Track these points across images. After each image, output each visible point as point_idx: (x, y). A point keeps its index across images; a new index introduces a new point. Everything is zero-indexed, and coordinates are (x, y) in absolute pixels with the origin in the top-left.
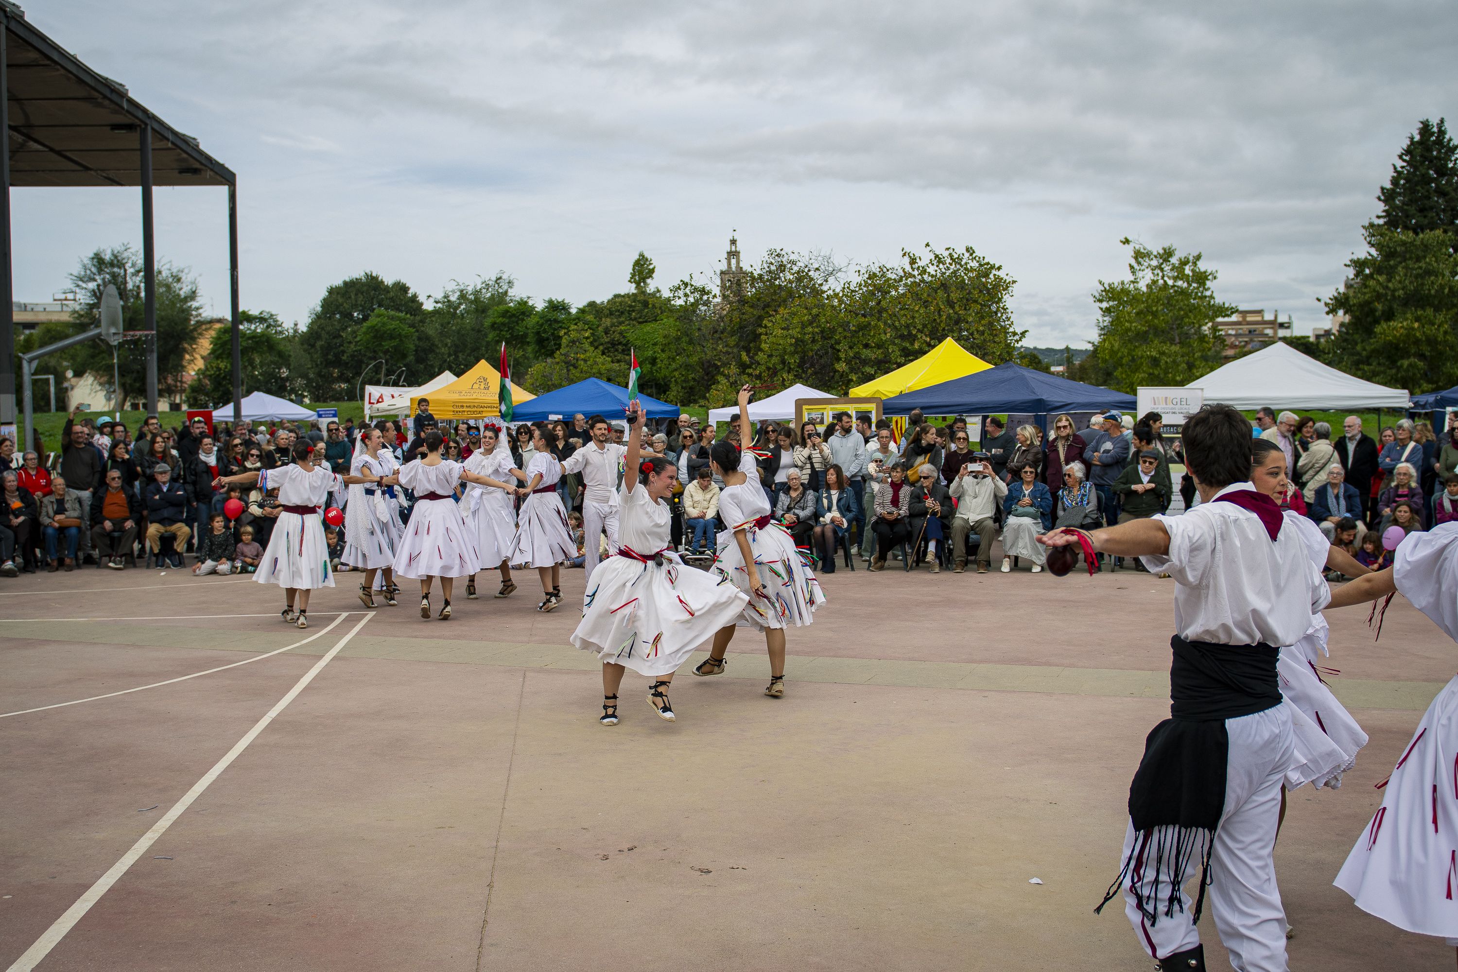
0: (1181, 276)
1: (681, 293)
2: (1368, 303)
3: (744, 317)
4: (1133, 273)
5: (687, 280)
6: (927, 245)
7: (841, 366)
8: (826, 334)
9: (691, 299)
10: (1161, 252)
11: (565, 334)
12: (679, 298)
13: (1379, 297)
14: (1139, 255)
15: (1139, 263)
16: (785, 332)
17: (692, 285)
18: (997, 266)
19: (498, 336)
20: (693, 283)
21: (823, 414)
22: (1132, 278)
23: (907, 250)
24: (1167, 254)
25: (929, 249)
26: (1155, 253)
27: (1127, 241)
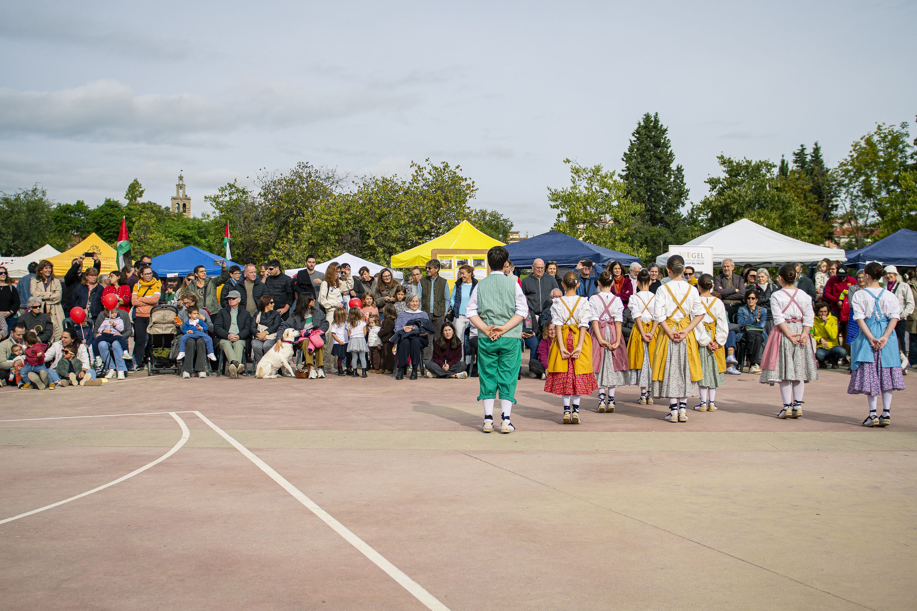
0: (604, 185)
1: (227, 192)
2: (727, 205)
3: (282, 209)
4: (574, 182)
5: (232, 183)
6: (427, 160)
7: (372, 242)
8: (357, 220)
9: (234, 197)
10: (594, 168)
11: (137, 220)
12: (226, 196)
13: (735, 201)
14: (576, 171)
15: (579, 176)
16: (329, 218)
17: (236, 187)
18: (464, 178)
19: (60, 226)
20: (236, 185)
21: (451, 261)
22: (572, 185)
23: (415, 162)
24: (597, 170)
25: (428, 162)
26: (589, 169)
27: (568, 161)
